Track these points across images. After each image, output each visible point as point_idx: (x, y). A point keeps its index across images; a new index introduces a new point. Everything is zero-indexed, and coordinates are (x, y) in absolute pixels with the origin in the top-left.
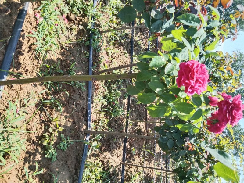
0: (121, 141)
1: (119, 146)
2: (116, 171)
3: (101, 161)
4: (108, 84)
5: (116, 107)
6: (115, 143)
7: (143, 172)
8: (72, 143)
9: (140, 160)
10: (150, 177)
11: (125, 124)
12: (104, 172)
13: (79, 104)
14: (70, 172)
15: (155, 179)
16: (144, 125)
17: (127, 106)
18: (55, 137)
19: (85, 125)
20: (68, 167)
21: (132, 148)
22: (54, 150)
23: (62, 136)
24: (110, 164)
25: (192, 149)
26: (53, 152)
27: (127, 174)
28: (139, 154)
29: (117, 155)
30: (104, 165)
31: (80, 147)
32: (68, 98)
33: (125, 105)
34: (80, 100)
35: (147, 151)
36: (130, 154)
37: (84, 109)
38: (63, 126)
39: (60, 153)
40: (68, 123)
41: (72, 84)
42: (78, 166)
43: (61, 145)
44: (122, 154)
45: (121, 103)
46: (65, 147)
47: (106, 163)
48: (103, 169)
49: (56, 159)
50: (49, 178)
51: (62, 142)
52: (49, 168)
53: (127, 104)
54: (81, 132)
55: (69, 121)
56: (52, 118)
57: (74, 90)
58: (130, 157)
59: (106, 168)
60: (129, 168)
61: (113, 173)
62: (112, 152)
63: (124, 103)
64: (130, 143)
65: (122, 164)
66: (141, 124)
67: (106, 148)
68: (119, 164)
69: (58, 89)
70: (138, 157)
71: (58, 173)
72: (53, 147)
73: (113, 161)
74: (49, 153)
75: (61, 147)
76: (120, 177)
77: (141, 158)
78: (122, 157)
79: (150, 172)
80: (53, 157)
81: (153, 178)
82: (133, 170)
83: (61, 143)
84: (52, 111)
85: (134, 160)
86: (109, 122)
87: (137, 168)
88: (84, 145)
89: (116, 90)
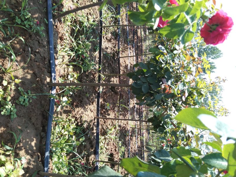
0: (94, 96)
1: (92, 101)
2: (91, 125)
3: (74, 117)
4: (75, 35)
5: (87, 61)
6: (88, 98)
7: (118, 125)
8: (35, 97)
9: (115, 114)
10: (125, 130)
11: (97, 79)
12: (78, 127)
13: (38, 52)
14: (36, 129)
15: (130, 132)
16: (117, 80)
17: (98, 59)
18: (12, 91)
19: (49, 77)
20: (33, 124)
21: (106, 104)
22: (12, 105)
23: (21, 90)
24: (84, 119)
25: (169, 92)
26: (10, 108)
27: (103, 128)
28: (113, 109)
29: (91, 110)
30: (77, 121)
31: (45, 102)
32: (23, 46)
33: (96, 59)
34: (40, 47)
35: (122, 106)
36: (105, 109)
37: (45, 58)
38: (21, 79)
39: (21, 109)
40: (26, 75)
41: (26, 28)
42: (46, 122)
43: (20, 100)
44: (96, 109)
45: (91, 56)
46: (27, 102)
47: (79, 119)
48: (76, 125)
49: (15, 116)
50: (10, 137)
51: (22, 97)
52: (8, 127)
53: (98, 58)
54: (45, 85)
55: (27, 73)
56: (6, 69)
57: (30, 36)
58: (105, 112)
59: (79, 124)
60: (105, 122)
61: (87, 128)
62: (85, 107)
63: (95, 57)
64: (104, 98)
65: (96, 119)
66: (114, 80)
67: (78, 104)
68: (93, 118)
69: (9, 34)
70: (113, 111)
71: (21, 131)
72: (10, 102)
73: (87, 116)
74: (6, 110)
75: (20, 102)
76: (95, 131)
77: (116, 112)
78: (96, 111)
79: (125, 125)
80: (12, 113)
81: (128, 131)
82: (109, 124)
83: (20, 98)
84: (5, 61)
85: (109, 115)
86: (79, 76)
87: (112, 122)
88: (50, 100)
89: (84, 42)
